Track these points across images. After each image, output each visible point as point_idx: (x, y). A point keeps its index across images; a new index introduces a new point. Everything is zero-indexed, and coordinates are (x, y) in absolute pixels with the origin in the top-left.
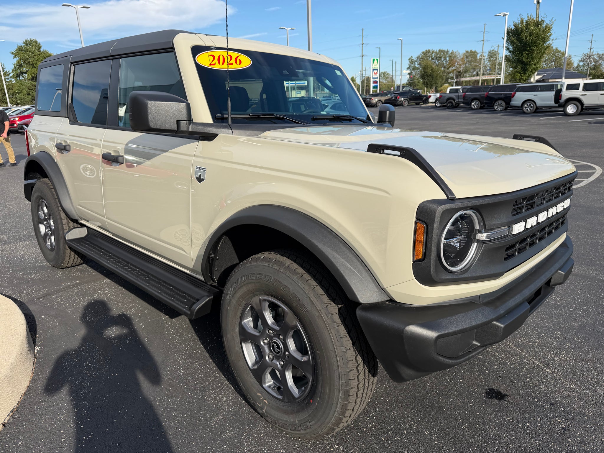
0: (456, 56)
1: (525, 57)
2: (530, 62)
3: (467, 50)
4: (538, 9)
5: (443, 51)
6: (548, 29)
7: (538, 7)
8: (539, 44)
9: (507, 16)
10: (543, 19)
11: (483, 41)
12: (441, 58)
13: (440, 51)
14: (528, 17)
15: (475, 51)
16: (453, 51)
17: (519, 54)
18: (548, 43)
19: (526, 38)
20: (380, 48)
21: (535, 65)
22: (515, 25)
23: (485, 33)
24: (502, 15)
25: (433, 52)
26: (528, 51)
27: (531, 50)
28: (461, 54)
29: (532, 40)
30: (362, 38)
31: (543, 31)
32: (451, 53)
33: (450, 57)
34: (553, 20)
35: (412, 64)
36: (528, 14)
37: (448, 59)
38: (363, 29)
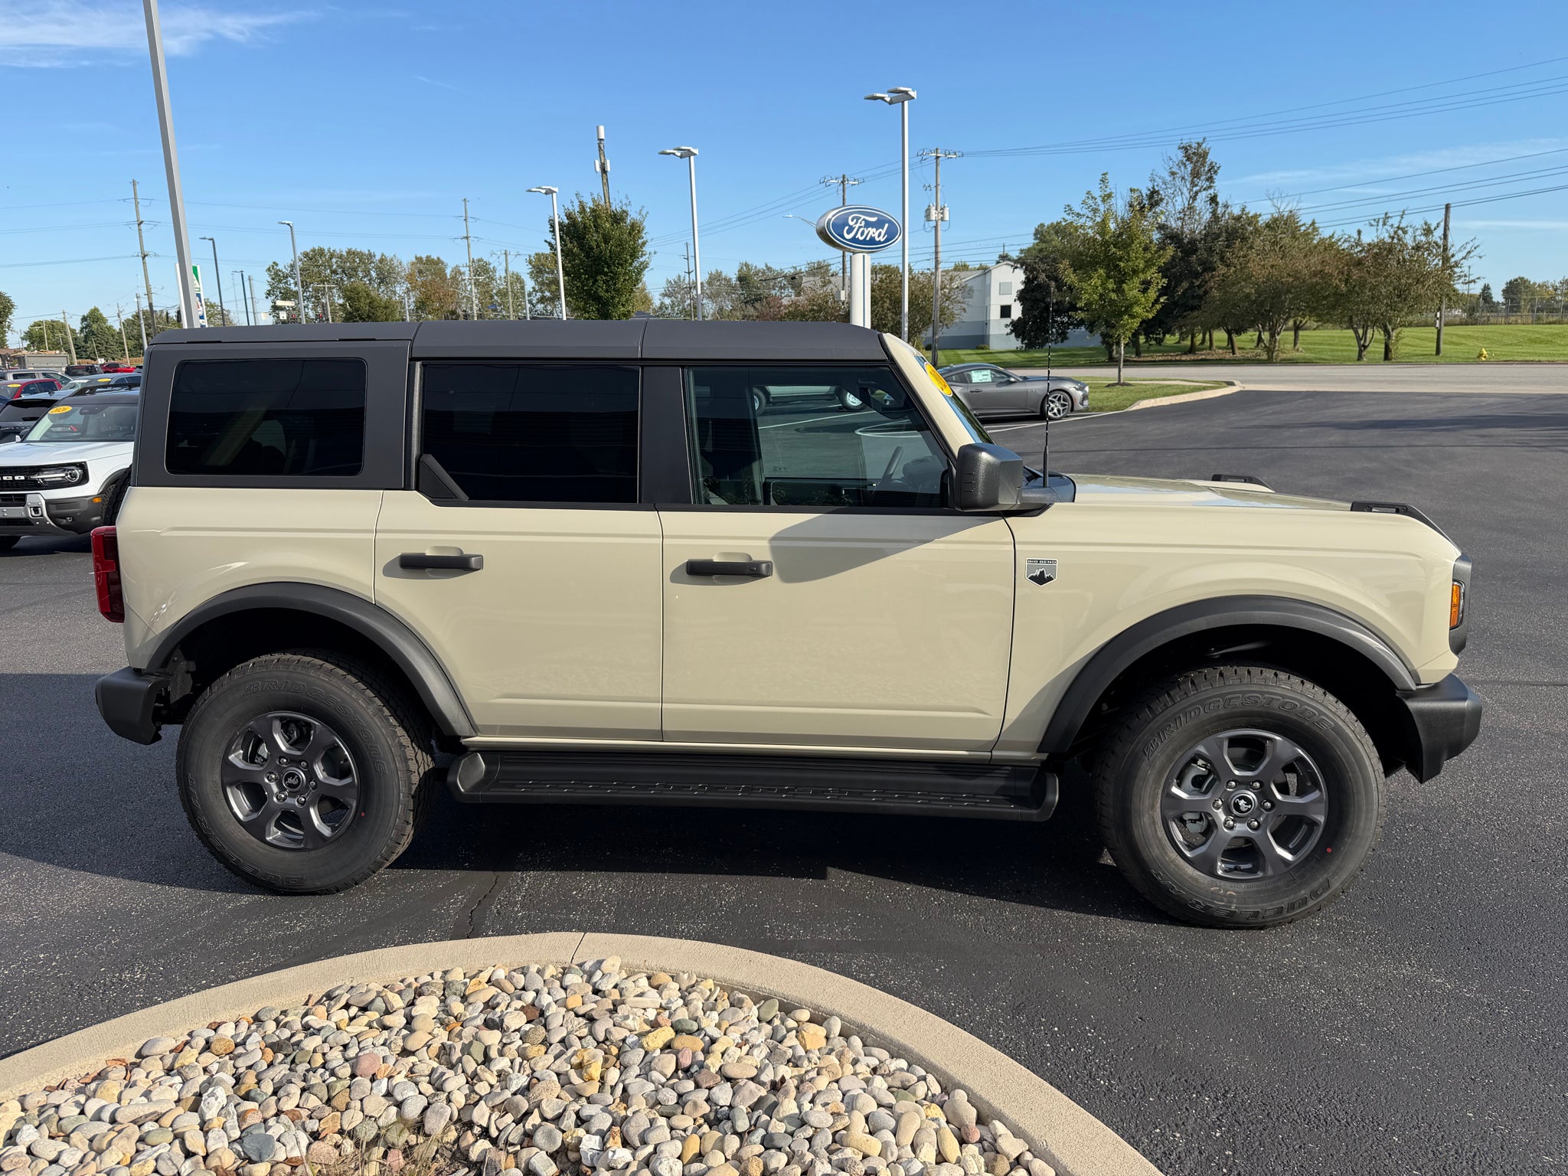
0: (394, 269)
1: (602, 287)
2: (613, 298)
3: (418, 256)
4: (605, 183)
5: (360, 255)
6: (635, 230)
7: (605, 181)
8: (626, 261)
9: (554, 194)
10: (624, 208)
11: (467, 238)
12: (355, 270)
13: (349, 252)
14: (594, 201)
15: (438, 259)
16: (383, 255)
17: (587, 280)
18: (641, 260)
19: (598, 246)
20: (212, 239)
21: (623, 305)
22: (569, 216)
23: (469, 220)
24: (544, 191)
25: (332, 256)
26: (606, 274)
27: (612, 272)
28: (405, 264)
29: (610, 251)
30: (137, 206)
31: (630, 233)
32: (381, 261)
33: (379, 269)
34: (644, 213)
35: (280, 281)
36: (592, 194)
37: (374, 274)
38: (134, 183)
